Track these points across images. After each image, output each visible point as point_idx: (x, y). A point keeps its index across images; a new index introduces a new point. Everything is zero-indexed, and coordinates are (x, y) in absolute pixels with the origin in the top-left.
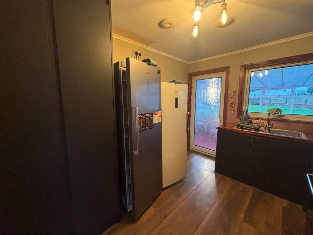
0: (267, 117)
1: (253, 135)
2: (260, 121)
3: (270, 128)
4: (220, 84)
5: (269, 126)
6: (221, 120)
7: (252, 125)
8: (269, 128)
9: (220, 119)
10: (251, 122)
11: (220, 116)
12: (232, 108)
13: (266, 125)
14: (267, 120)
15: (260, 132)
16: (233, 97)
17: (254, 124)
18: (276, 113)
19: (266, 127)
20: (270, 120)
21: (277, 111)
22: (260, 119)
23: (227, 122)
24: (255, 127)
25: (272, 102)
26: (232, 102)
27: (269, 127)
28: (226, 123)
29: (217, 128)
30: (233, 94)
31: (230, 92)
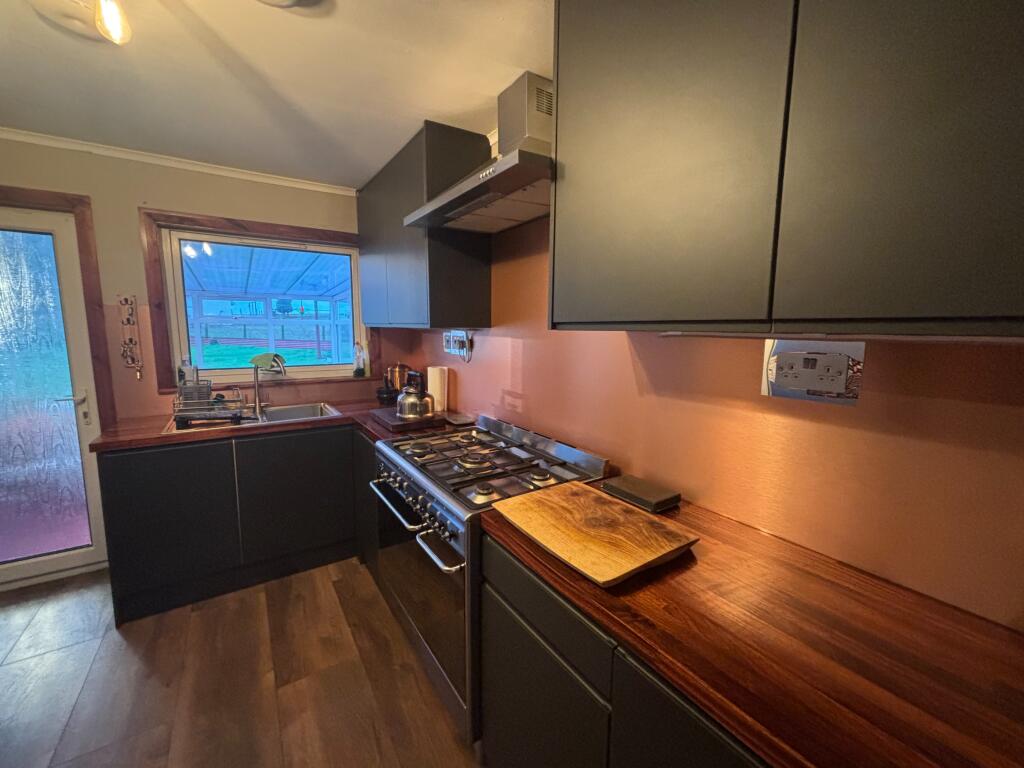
0: (251, 379)
1: (236, 438)
2: (235, 393)
3: (266, 406)
4: (49, 264)
5: (260, 402)
6: (86, 415)
7: (224, 409)
8: (261, 408)
9: (83, 408)
10: (220, 399)
11: (80, 397)
12: (133, 360)
13: (255, 402)
14: (254, 387)
15: (246, 425)
16: (128, 320)
17: (230, 404)
18: (273, 366)
19: (255, 408)
20: (260, 386)
21: (275, 361)
22: (236, 386)
23: (119, 417)
24: (234, 412)
25: (211, 335)
26: (131, 340)
27: (263, 404)
28: (116, 423)
29: (93, 448)
30: (126, 310)
31: (110, 299)
